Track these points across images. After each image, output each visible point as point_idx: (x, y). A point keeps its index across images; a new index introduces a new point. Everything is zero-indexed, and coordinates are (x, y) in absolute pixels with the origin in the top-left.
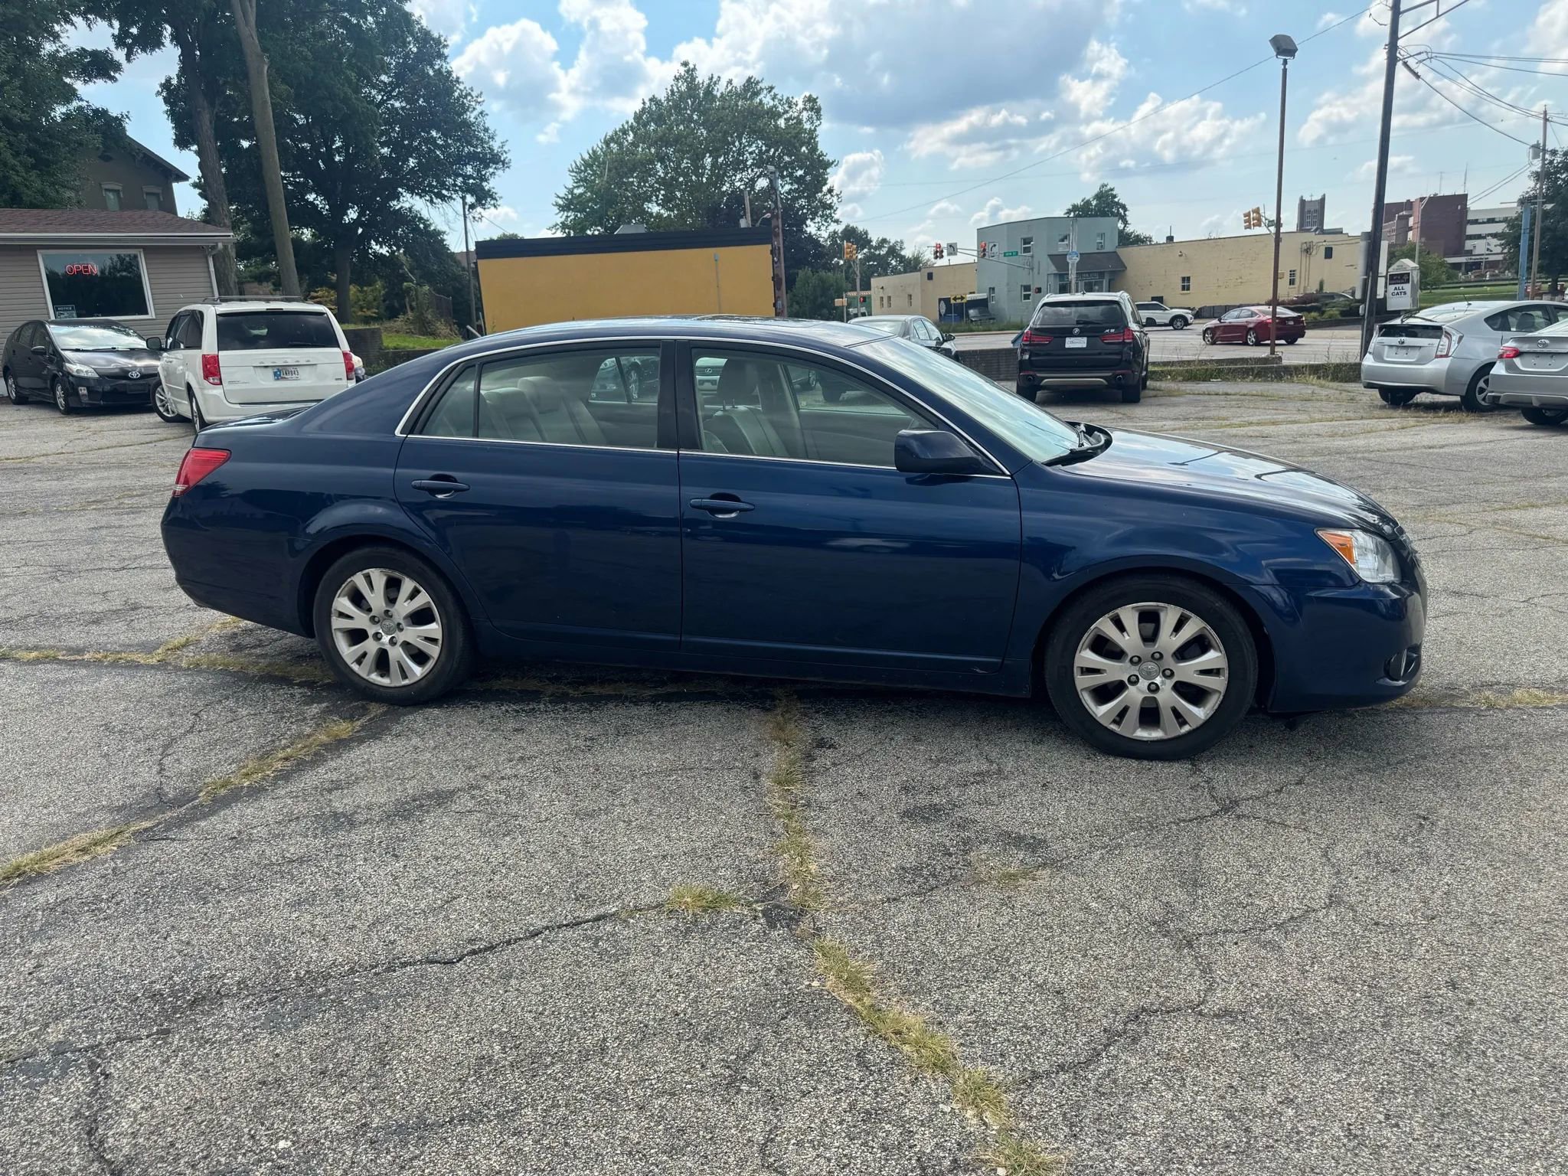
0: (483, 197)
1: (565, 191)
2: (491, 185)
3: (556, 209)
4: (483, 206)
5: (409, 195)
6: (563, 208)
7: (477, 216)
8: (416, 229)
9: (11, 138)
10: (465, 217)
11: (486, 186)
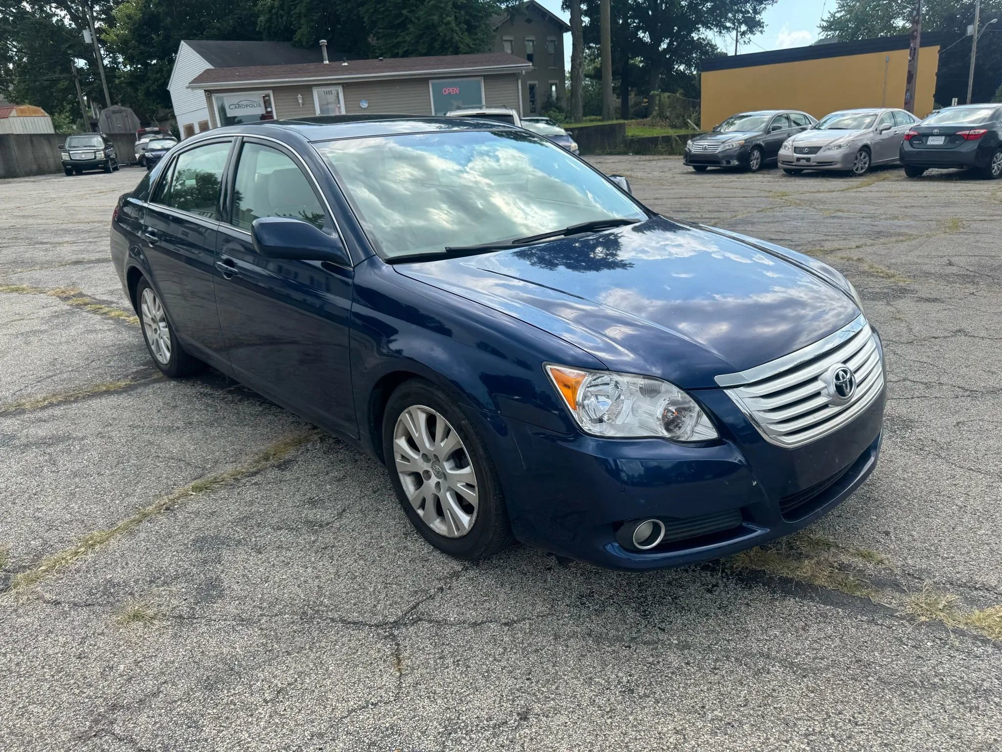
0: (754, 25)
1: (829, 15)
2: (760, 17)
3: (820, 30)
4: (752, 32)
5: (704, 29)
6: (824, 29)
7: (747, 40)
8: (706, 52)
9: (457, 14)
10: (737, 41)
11: (758, 17)
